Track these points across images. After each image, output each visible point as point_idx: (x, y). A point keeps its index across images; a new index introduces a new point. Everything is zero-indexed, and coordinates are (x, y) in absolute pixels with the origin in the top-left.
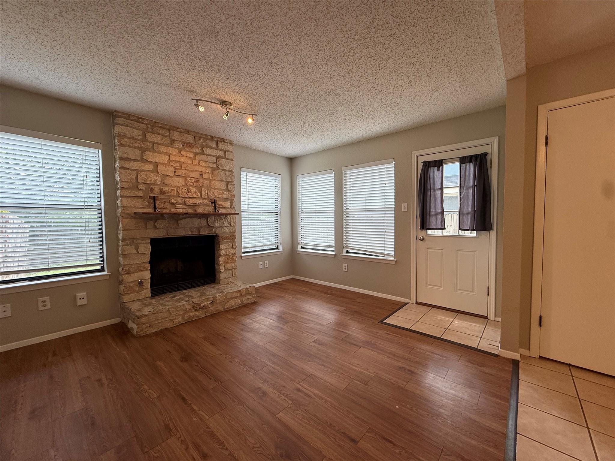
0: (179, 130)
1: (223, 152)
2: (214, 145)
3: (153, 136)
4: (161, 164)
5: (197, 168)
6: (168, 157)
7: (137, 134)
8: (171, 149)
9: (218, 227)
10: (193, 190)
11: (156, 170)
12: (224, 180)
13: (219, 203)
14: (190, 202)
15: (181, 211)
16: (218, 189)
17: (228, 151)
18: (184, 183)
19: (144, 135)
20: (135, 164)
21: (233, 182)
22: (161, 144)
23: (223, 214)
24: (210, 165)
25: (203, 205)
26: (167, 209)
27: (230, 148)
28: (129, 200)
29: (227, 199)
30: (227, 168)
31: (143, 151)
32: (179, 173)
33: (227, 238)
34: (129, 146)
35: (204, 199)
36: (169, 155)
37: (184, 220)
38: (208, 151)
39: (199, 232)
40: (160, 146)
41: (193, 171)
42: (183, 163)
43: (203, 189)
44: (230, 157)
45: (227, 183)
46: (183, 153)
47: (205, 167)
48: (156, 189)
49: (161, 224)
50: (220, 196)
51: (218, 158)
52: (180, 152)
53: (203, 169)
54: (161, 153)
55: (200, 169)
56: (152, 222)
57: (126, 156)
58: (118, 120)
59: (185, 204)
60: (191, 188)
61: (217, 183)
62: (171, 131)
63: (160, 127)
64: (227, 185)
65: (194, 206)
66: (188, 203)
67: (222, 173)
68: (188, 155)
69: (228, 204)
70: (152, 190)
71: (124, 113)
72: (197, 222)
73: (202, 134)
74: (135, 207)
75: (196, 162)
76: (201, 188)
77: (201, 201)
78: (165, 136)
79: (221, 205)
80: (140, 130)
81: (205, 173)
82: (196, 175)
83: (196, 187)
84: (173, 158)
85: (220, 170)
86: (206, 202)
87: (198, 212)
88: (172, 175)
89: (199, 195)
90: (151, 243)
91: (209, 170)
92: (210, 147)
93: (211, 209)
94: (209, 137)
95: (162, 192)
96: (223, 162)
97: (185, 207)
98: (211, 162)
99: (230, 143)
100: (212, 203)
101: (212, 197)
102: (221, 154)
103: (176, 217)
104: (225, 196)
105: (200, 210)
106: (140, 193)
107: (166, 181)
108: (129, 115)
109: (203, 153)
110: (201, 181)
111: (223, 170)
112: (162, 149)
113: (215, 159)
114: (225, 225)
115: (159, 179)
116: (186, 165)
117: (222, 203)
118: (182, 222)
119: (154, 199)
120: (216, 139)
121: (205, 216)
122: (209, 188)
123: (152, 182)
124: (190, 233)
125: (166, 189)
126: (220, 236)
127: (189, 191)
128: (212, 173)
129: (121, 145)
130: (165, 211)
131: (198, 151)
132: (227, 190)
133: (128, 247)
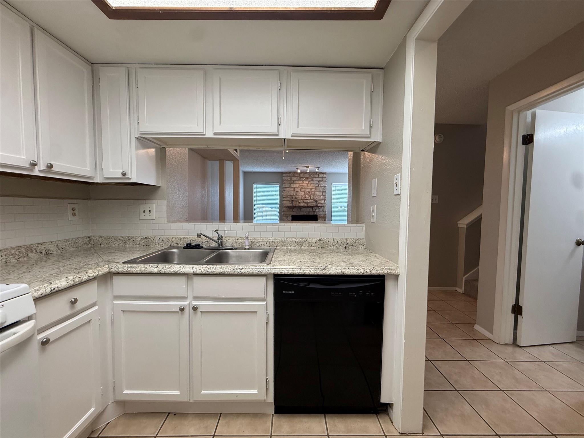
0: (303, 173)
1: (321, 178)
2: (317, 176)
3: (294, 178)
4: (296, 187)
5: (309, 187)
6: (298, 184)
7: (289, 178)
8: (299, 181)
9: (317, 212)
10: (307, 196)
11: (294, 190)
12: (321, 191)
13: (318, 201)
14: (306, 201)
15: (302, 205)
16: (318, 195)
17: (323, 177)
18: (304, 194)
19: (291, 178)
20: (288, 189)
21: (326, 191)
22: (296, 180)
23: (320, 206)
24: (315, 185)
25: (311, 202)
26: (297, 204)
27: (325, 176)
28: (286, 201)
29: (322, 199)
30: (323, 185)
31: (290, 184)
32: (302, 190)
33: (322, 217)
34: (286, 183)
35: (312, 200)
36: (299, 184)
37: (303, 208)
38: (314, 179)
39: (309, 213)
40: (296, 181)
41: (308, 188)
42: (304, 186)
43: (311, 196)
44: (325, 180)
45: (323, 192)
46: (304, 182)
47: (313, 186)
48: (294, 197)
49: (295, 210)
50: (319, 198)
51: (319, 181)
52: (303, 182)
53: (312, 187)
54: (296, 184)
55: (311, 187)
56: (292, 209)
57: (285, 186)
58: (284, 175)
59: (304, 202)
60: (306, 196)
61: (318, 192)
62: (300, 174)
63: (296, 174)
64: (323, 193)
65: (308, 203)
66: (305, 202)
67: (321, 188)
68: (306, 183)
69: (323, 202)
70: (292, 197)
71: (285, 172)
72: (308, 210)
73: (312, 173)
74: (287, 204)
75: (309, 185)
76: (310, 195)
77: (310, 201)
78: (298, 177)
79: (319, 202)
80: (289, 177)
81: (313, 189)
82: (309, 190)
83: (309, 195)
84: (300, 185)
85: (319, 187)
86: (312, 201)
87: (309, 205)
88: (299, 191)
89: (310, 198)
90: (292, 217)
91: (314, 188)
92: (316, 177)
93: (314, 204)
94: (315, 173)
95: (296, 198)
96: (321, 183)
97: (304, 203)
98: (315, 184)
99: (325, 174)
100: (315, 201)
101: (315, 199)
102: (320, 179)
103: (300, 207)
104: (321, 198)
105: (310, 205)
106: (289, 199)
107: (297, 194)
108: (287, 172)
109: (312, 181)
110: (311, 192)
111: (321, 186)
112: (297, 182)
113: (317, 182)
114: (321, 211)
115: (295, 193)
116: (305, 187)
117: (319, 201)
118: (302, 209)
119: (293, 201)
120: (318, 173)
121: (312, 207)
122: (314, 195)
123: (293, 195)
124: (305, 214)
125: (297, 197)
126: (318, 216)
127: (305, 197)
128: (316, 188)
129: (284, 183)
130: (296, 205)
131: (310, 180)
132: (323, 195)
133: (285, 218)
